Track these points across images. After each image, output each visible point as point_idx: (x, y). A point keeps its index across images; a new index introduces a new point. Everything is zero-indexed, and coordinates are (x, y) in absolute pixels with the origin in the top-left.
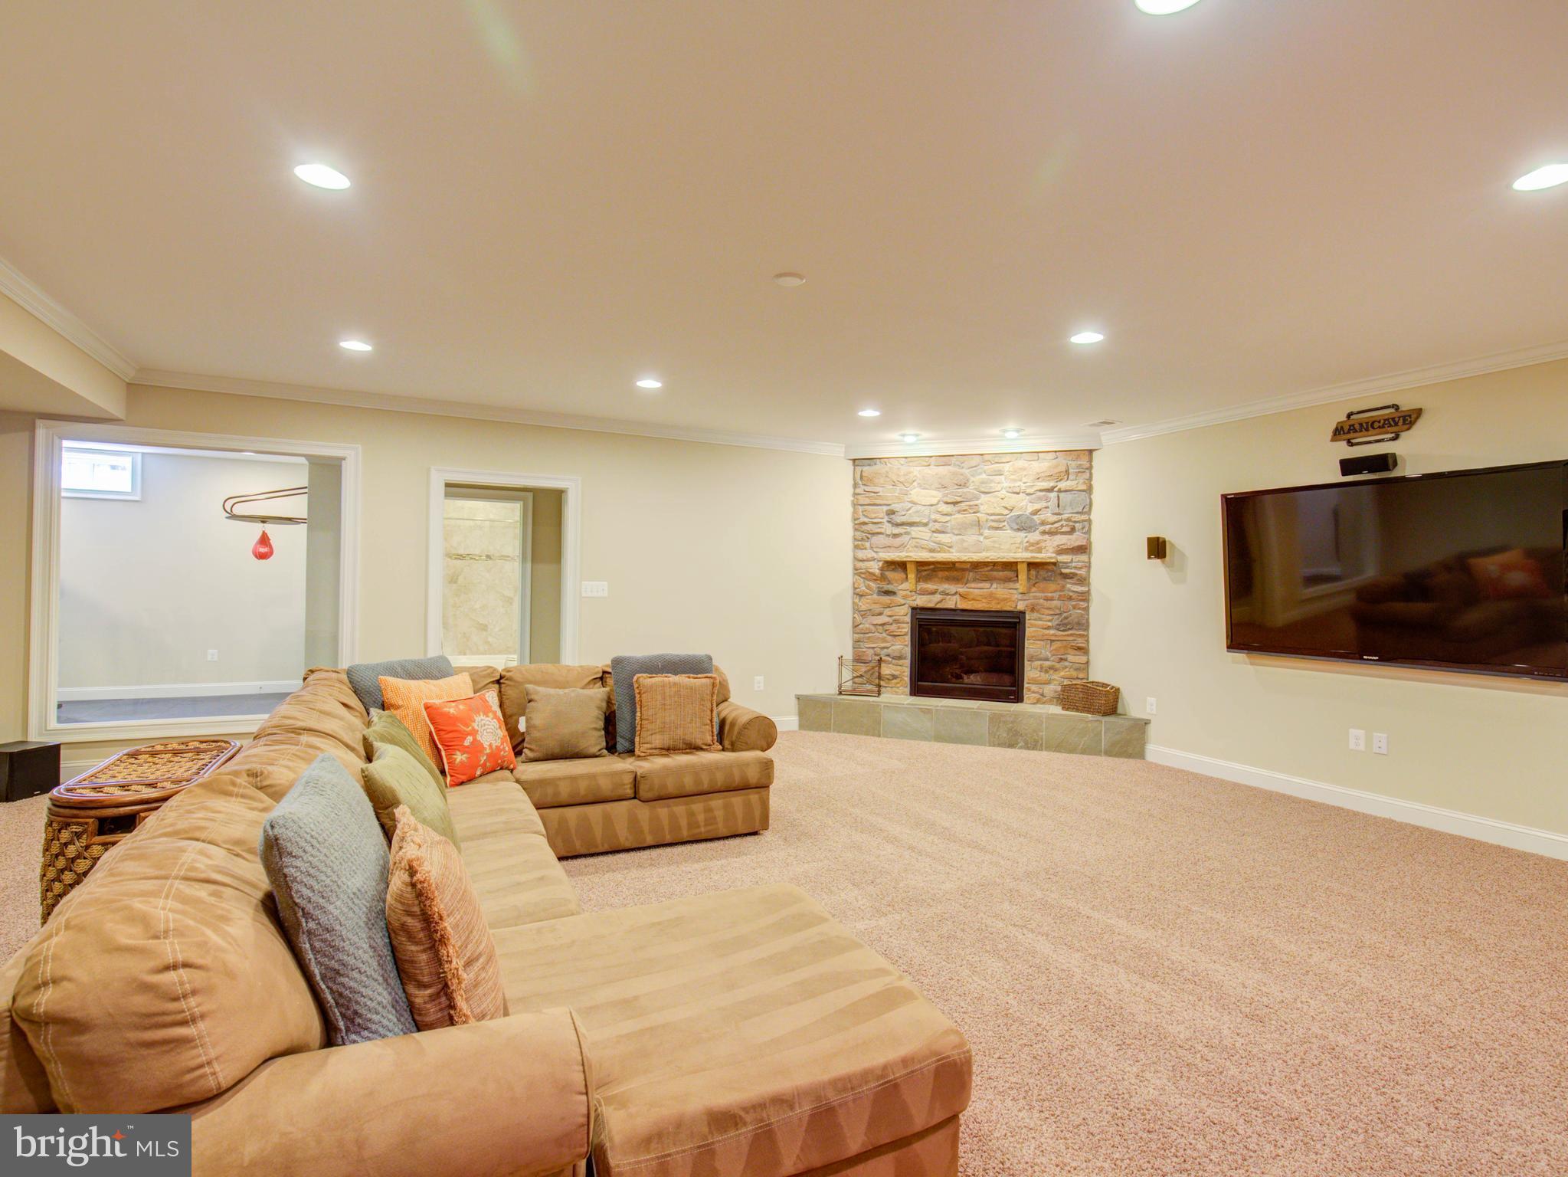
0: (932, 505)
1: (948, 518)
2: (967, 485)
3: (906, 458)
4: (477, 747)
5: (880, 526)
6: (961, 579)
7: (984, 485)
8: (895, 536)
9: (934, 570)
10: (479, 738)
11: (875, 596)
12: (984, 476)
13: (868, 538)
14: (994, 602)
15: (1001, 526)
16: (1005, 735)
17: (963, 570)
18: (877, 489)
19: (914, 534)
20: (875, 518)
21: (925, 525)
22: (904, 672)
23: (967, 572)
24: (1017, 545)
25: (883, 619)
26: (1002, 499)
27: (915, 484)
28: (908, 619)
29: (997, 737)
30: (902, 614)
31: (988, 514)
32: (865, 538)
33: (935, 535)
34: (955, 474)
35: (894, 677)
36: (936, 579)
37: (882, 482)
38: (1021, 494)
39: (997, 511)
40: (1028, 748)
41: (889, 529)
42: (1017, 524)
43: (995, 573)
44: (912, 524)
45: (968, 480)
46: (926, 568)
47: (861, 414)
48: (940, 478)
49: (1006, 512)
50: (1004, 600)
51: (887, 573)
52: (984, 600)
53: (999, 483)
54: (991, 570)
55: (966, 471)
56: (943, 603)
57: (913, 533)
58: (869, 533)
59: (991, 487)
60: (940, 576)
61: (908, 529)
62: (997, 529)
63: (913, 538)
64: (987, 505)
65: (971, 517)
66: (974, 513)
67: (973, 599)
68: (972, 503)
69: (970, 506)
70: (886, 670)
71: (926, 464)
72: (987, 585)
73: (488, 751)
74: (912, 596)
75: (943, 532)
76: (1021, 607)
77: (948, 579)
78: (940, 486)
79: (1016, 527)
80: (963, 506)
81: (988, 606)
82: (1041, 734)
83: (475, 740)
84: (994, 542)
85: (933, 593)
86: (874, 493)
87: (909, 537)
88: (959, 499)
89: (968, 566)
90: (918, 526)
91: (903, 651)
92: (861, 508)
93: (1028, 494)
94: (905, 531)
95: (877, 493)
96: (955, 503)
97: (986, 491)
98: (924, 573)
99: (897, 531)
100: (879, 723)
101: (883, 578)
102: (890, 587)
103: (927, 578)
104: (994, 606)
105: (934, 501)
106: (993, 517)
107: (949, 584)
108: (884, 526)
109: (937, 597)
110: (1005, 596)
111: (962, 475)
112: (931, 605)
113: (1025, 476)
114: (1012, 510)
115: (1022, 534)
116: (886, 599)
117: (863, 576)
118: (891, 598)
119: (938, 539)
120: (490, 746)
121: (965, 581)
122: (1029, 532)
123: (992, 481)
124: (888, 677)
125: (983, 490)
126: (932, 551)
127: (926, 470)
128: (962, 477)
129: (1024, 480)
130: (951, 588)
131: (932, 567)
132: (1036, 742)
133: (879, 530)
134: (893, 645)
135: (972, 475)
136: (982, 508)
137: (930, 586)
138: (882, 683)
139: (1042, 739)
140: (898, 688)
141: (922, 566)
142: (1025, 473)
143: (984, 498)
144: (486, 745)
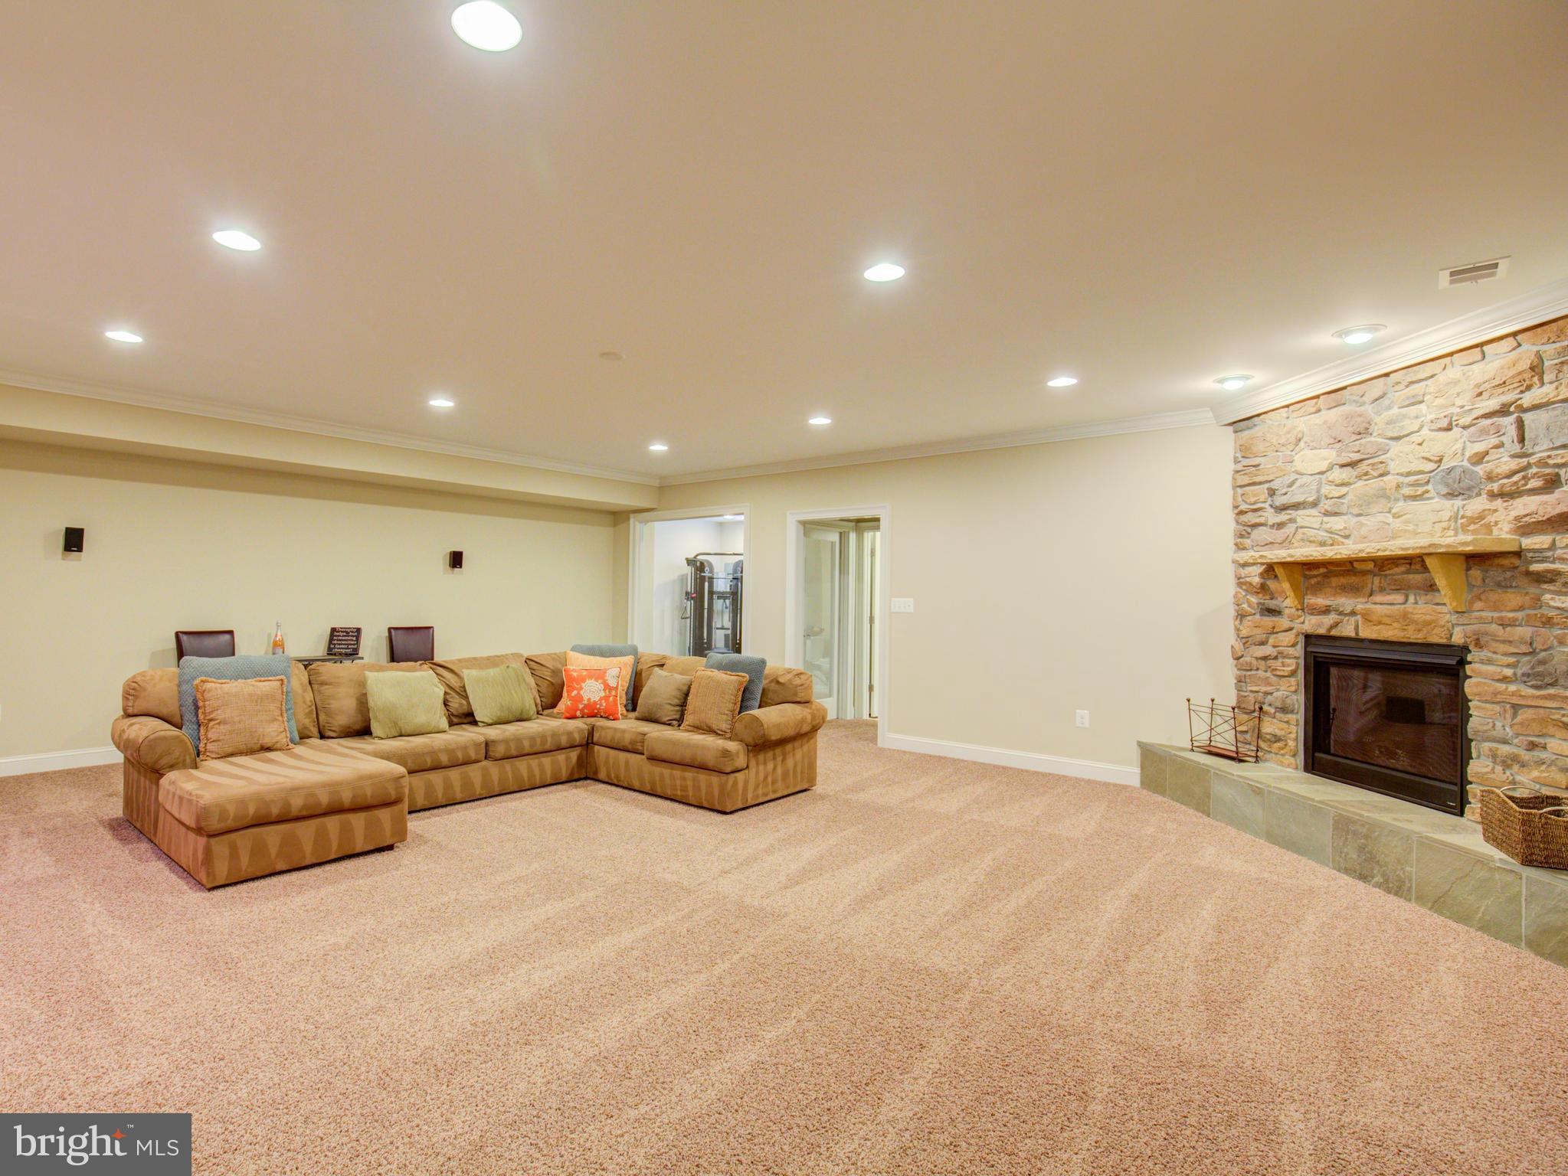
0: (1322, 473)
1: (1344, 490)
2: (1370, 431)
3: (1287, 406)
4: (579, 698)
5: (1260, 513)
6: (1363, 587)
7: (1390, 427)
8: (1280, 526)
9: (1326, 576)
10: (582, 692)
11: (1258, 616)
12: (1395, 411)
13: (1249, 534)
14: (1411, 628)
15: (1419, 493)
16: (1355, 856)
17: (1364, 573)
18: (1256, 461)
19: (1300, 522)
20: (1255, 503)
21: (1315, 504)
22: (1290, 733)
23: (1370, 577)
24: (1445, 525)
25: (1267, 650)
26: (1420, 444)
27: (1302, 444)
28: (1299, 650)
29: (1343, 855)
30: (1285, 644)
31: (1402, 475)
32: (1244, 533)
33: (1326, 519)
34: (1349, 417)
35: (1277, 739)
36: (1329, 590)
37: (1262, 449)
38: (1455, 429)
39: (1414, 467)
40: (1389, 891)
41: (1272, 517)
42: (1447, 485)
43: (1411, 576)
44: (1296, 506)
45: (1369, 423)
46: (1315, 572)
47: (1051, 384)
48: (1329, 428)
49: (1431, 466)
50: (1428, 623)
51: (1268, 583)
52: (1395, 625)
53: (1417, 417)
54: (1407, 572)
55: (1368, 409)
56: (1339, 628)
57: (1299, 519)
58: (1249, 526)
59: (1402, 427)
60: (1334, 585)
61: (1293, 513)
62: (1415, 498)
63: (1301, 527)
64: (1402, 458)
65: (1375, 484)
66: (1381, 475)
67: (1380, 623)
68: (1376, 460)
69: (1373, 465)
70: (1269, 727)
71: (1314, 410)
72: (1398, 598)
73: (586, 702)
74: (1299, 617)
75: (1336, 514)
76: (1458, 638)
77: (1345, 589)
78: (1332, 441)
79: (1445, 491)
80: (1363, 467)
81: (1402, 634)
82: (1408, 869)
83: (578, 693)
84: (1407, 522)
85: (1326, 611)
86: (1254, 466)
87: (1295, 525)
88: (1356, 457)
89: (1371, 566)
90: (1304, 508)
91: (1288, 701)
92: (1240, 491)
93: (1464, 428)
94: (1289, 517)
95: (1258, 465)
96: (1352, 464)
97: (1395, 435)
98: (1313, 581)
99: (1283, 517)
100: (1209, 797)
101: (1263, 588)
102: (1272, 604)
103: (1316, 589)
104: (1413, 636)
105: (1324, 466)
106: (1407, 480)
107: (1346, 597)
108: (1265, 514)
109: (1331, 618)
110: (1428, 617)
111: (1360, 416)
112: (1322, 631)
113: (1458, 395)
114: (1440, 461)
115: (1458, 502)
116: (1269, 621)
117: (1244, 587)
118: (1274, 619)
119: (1328, 526)
120: (589, 699)
121: (1367, 590)
122: (1470, 497)
123: (1405, 416)
124: (1268, 737)
125: (1390, 434)
126: (1322, 544)
127: (1317, 419)
128: (1359, 419)
129: (1459, 402)
130: (1346, 602)
131: (1322, 570)
132: (1402, 882)
133: (1258, 520)
134: (1278, 690)
135: (1376, 413)
136: (1393, 467)
137: (1320, 601)
138: (1262, 744)
139: (1410, 880)
140: (1283, 755)
141: (1310, 569)
142: (1457, 390)
143: (1395, 448)
144: (585, 698)
